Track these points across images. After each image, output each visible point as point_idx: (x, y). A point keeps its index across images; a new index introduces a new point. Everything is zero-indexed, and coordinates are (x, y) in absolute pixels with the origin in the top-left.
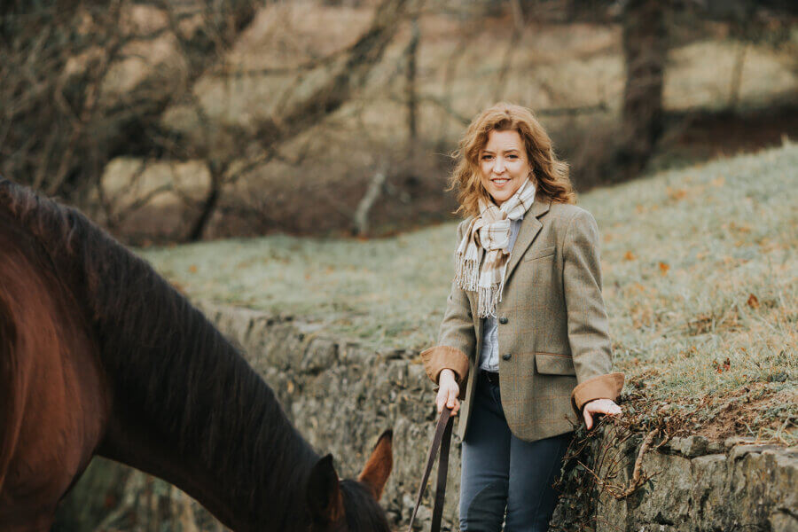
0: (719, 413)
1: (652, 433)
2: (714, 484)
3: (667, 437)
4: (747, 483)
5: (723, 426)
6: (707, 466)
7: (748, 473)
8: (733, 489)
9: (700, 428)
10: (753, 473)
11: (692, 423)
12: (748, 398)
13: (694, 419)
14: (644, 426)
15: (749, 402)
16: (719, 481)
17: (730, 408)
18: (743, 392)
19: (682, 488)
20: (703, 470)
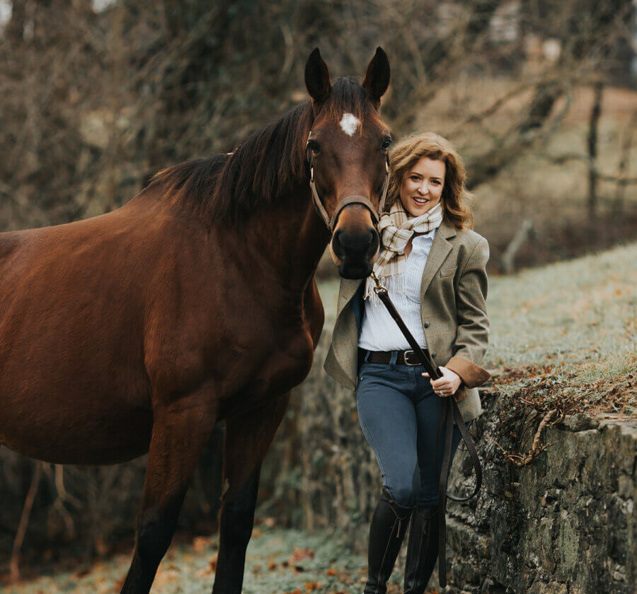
0: (605, 396)
1: (551, 412)
2: (589, 453)
3: (562, 415)
4: (606, 450)
5: (607, 406)
6: (584, 438)
7: (606, 442)
8: (598, 456)
9: (588, 408)
10: (609, 442)
11: (583, 404)
12: (630, 383)
13: (586, 401)
14: (546, 406)
15: (630, 386)
16: (592, 449)
17: (614, 391)
18: (628, 378)
19: (570, 458)
20: (581, 441)
